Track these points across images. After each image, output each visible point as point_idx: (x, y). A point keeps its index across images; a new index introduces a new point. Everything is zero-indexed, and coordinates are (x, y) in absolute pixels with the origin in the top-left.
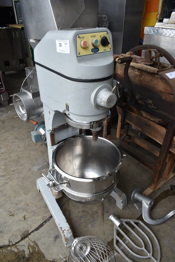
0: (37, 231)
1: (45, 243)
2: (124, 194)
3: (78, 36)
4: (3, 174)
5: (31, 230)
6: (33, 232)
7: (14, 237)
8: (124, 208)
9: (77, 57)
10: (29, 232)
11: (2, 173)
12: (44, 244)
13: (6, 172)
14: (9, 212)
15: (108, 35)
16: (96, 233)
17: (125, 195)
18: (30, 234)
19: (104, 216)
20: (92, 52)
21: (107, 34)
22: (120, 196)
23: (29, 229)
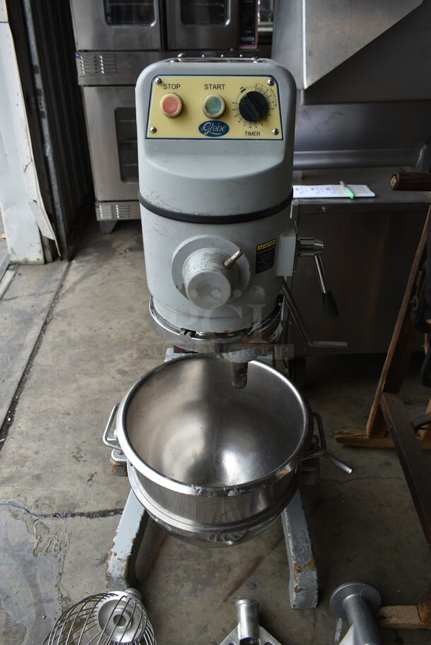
0: (88, 519)
1: (83, 553)
2: (314, 574)
3: (157, 80)
4: (127, 369)
5: (82, 510)
6: (82, 515)
7: (47, 502)
8: (301, 608)
9: (147, 138)
10: (76, 511)
11: (127, 366)
12: (79, 554)
13: (134, 368)
14: (78, 448)
15: (274, 87)
16: (188, 614)
17: (315, 577)
18: (73, 515)
19: (238, 591)
20: (203, 132)
21: (272, 84)
22: (299, 571)
23: (81, 505)
